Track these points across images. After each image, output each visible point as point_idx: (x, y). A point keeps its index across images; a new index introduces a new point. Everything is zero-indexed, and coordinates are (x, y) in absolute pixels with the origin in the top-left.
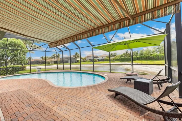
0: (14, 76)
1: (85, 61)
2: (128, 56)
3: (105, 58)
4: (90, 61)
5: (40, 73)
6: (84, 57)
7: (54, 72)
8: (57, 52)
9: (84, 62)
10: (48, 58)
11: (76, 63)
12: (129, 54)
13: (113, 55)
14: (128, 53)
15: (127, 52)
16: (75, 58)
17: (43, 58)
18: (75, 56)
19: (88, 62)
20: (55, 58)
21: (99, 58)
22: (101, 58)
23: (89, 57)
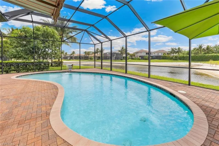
0: (43, 73)
1: (134, 57)
2: (203, 53)
3: (162, 55)
4: (140, 58)
5: (71, 72)
6: (132, 53)
7: (88, 72)
8: (95, 45)
9: (132, 59)
10: (91, 53)
11: (122, 60)
12: (205, 49)
13: (176, 51)
14: (202, 48)
15: (200, 47)
16: (122, 53)
17: (86, 52)
18: (121, 52)
19: (138, 60)
20: (98, 53)
21: (153, 54)
22: (156, 54)
23: (139, 53)
